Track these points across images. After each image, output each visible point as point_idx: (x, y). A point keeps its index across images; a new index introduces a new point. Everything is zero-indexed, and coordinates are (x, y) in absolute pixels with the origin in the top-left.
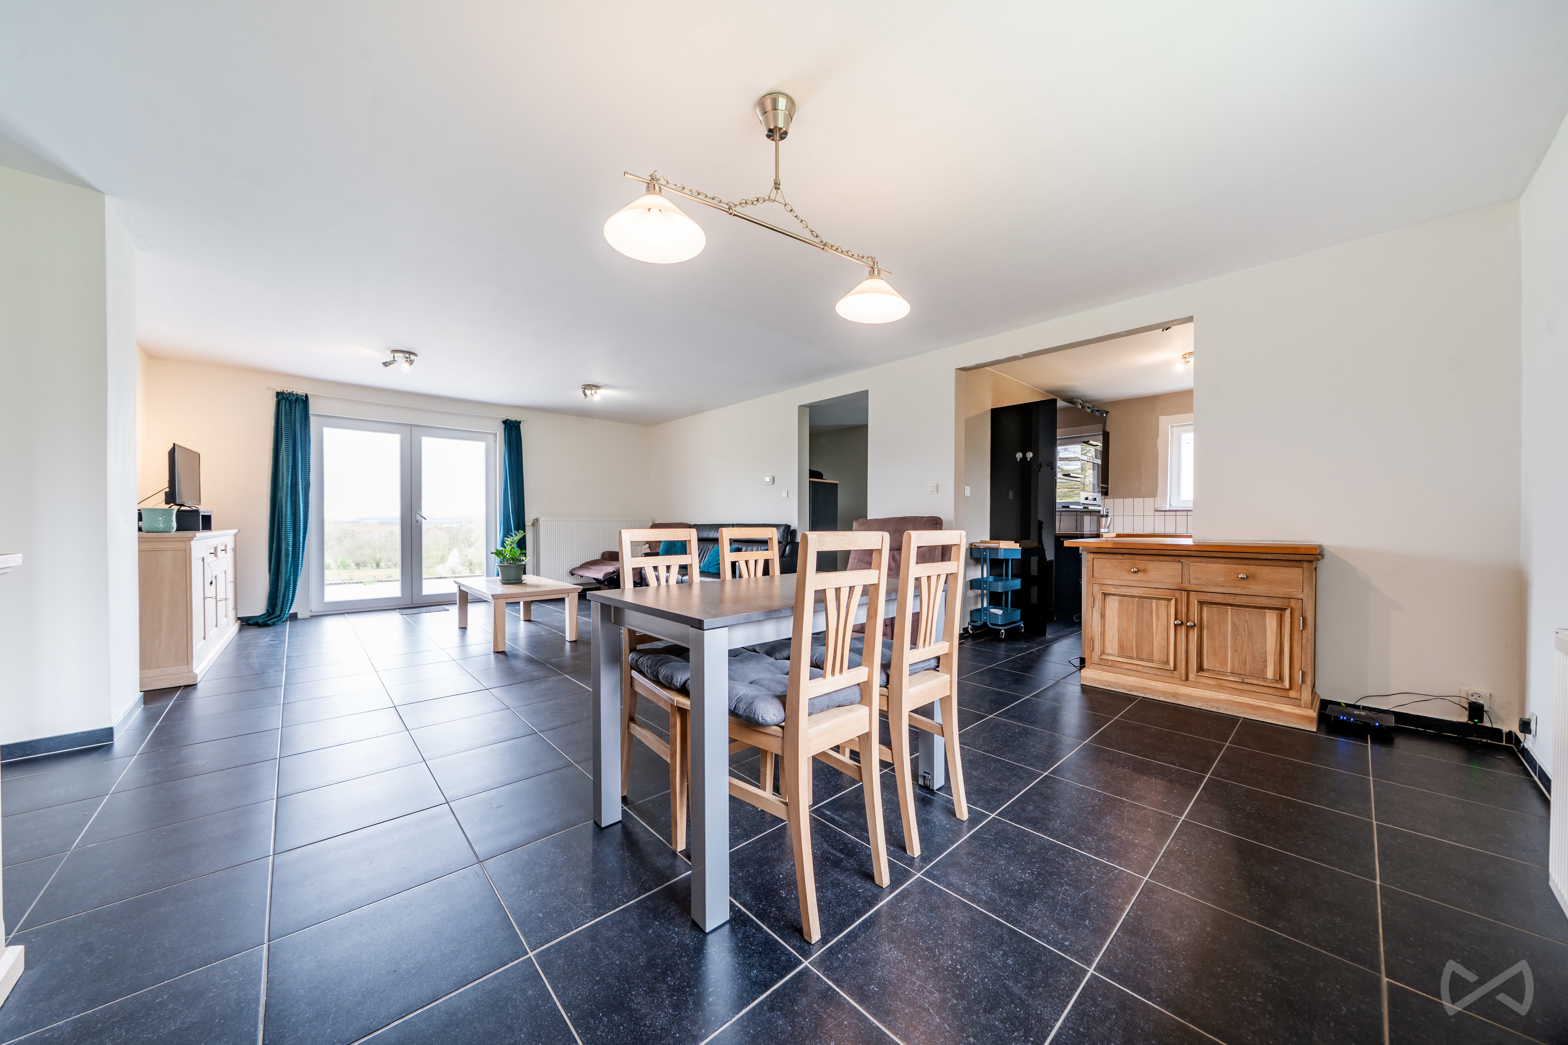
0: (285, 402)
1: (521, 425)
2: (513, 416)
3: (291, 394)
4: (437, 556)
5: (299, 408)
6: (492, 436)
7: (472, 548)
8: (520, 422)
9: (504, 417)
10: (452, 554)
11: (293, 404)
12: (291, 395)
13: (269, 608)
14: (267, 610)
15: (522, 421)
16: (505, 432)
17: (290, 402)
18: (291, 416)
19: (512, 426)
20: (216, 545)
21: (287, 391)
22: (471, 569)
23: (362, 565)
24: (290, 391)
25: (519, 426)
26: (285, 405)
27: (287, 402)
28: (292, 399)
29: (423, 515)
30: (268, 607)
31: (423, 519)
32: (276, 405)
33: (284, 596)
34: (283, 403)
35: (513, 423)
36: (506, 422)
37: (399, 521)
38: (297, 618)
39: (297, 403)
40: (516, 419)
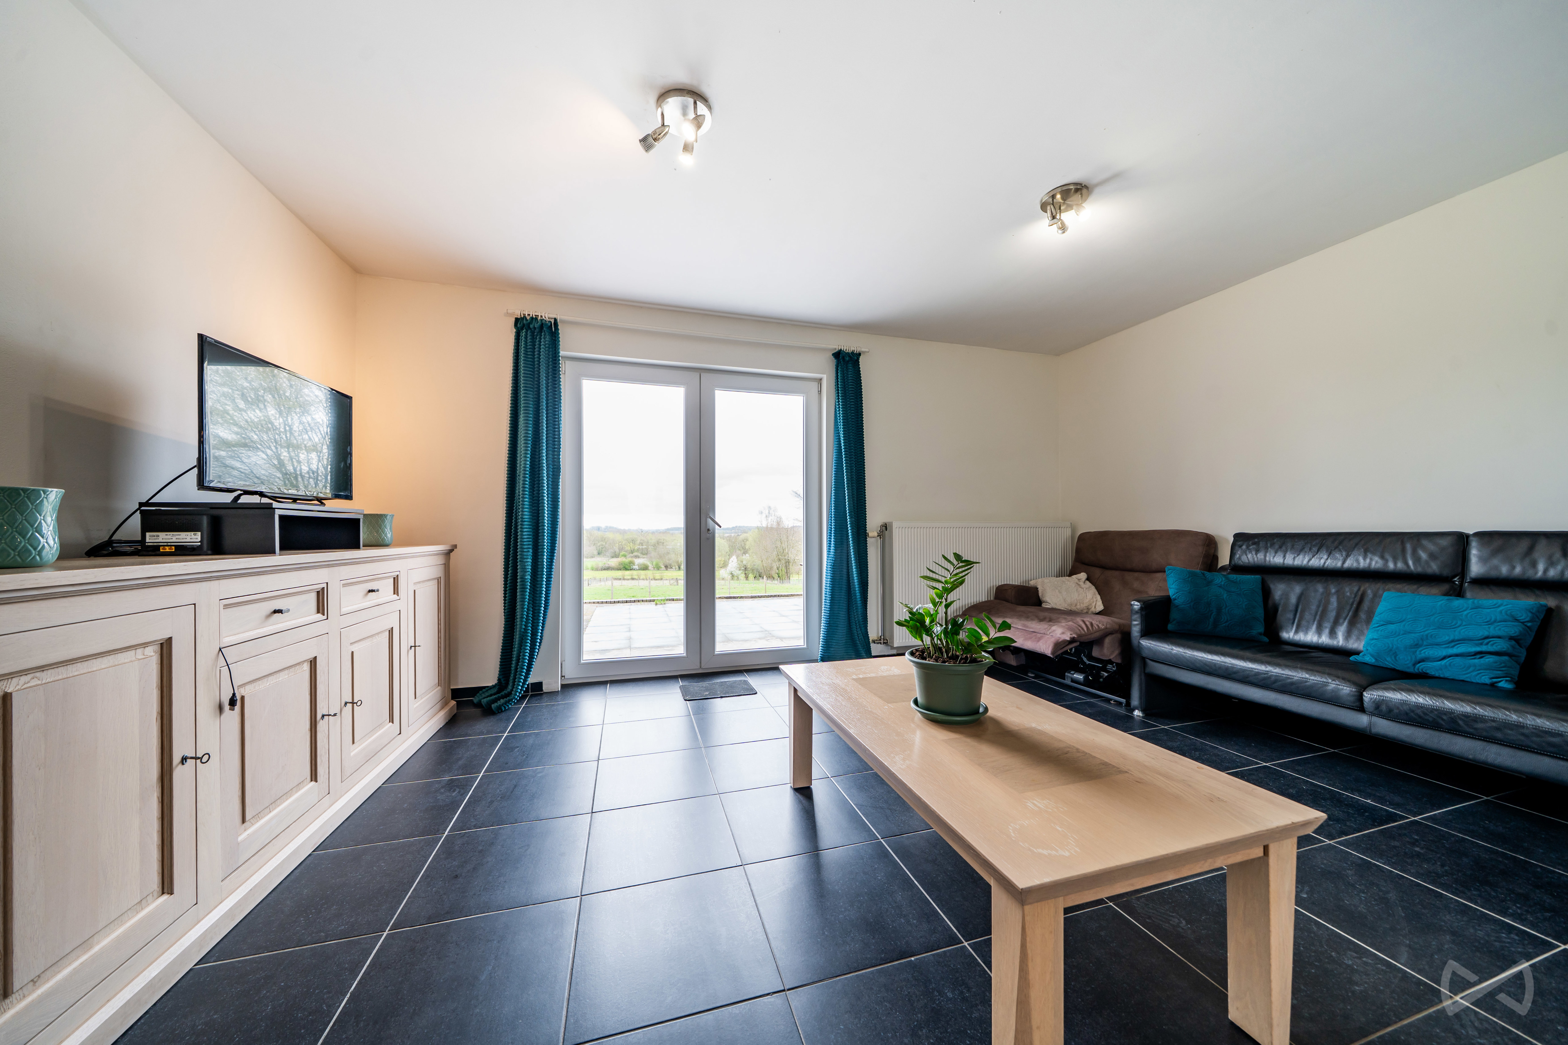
0: (526, 332)
1: (862, 360)
2: (849, 344)
3: (534, 319)
4: (720, 561)
5: (545, 340)
6: (814, 385)
7: (747, 555)
8: (860, 354)
9: (835, 347)
10: (731, 559)
11: (537, 335)
12: (534, 322)
13: (501, 677)
14: (499, 680)
15: (863, 352)
16: (837, 373)
17: (533, 333)
18: (534, 355)
19: (848, 361)
20: (398, 573)
21: (529, 315)
22: (745, 574)
23: (669, 567)
24: (533, 313)
25: (858, 359)
26: (526, 338)
27: (529, 334)
28: (535, 328)
29: (717, 520)
30: (499, 675)
31: (717, 527)
32: (515, 339)
33: (518, 656)
34: (523, 333)
35: (850, 356)
36: (839, 355)
37: (683, 531)
38: (542, 690)
39: (543, 334)
40: (853, 349)
